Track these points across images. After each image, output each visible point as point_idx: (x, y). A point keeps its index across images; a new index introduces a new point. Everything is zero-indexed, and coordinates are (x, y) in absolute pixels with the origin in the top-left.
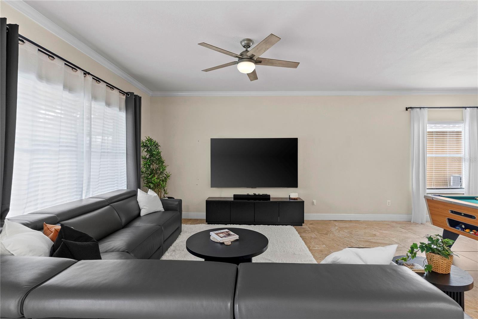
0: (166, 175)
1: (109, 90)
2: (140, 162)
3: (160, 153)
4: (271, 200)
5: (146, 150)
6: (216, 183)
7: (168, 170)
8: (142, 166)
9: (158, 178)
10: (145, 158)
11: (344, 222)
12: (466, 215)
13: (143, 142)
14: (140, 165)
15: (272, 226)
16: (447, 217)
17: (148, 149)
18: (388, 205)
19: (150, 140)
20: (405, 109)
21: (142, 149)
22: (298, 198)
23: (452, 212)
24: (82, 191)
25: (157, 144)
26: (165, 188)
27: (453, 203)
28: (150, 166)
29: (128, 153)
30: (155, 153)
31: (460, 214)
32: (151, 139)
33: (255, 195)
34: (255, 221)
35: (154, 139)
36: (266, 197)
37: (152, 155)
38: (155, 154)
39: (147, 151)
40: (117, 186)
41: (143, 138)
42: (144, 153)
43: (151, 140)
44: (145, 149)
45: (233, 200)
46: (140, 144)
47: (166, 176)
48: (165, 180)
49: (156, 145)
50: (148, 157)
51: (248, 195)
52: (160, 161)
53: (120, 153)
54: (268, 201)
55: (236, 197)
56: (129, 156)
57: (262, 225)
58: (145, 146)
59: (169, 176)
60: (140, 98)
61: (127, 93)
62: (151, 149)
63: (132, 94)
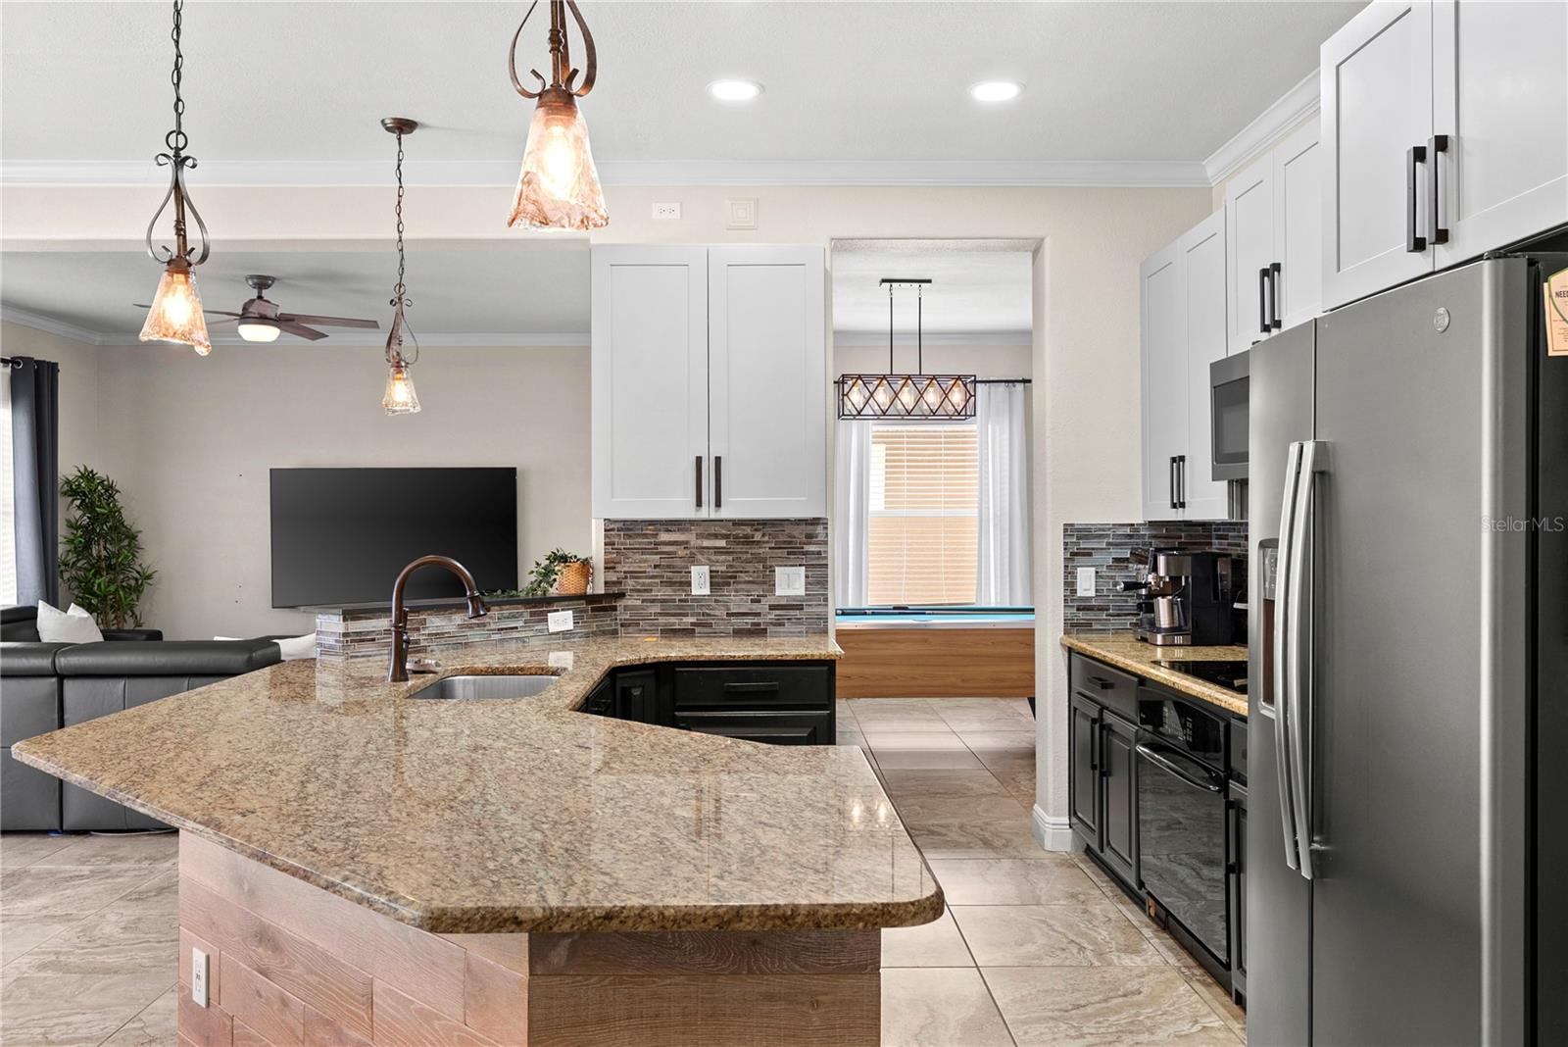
0: (138, 572)
2: (55, 537)
3: (119, 511)
5: (78, 502)
7: (150, 557)
8: (61, 549)
9: (110, 582)
10: (74, 527)
13: (68, 482)
14: (55, 544)
17: (83, 501)
19: (88, 476)
21: (63, 499)
25: (112, 486)
26: (137, 611)
28: (88, 548)
29: (20, 513)
30: (103, 510)
32: (92, 472)
35: (101, 471)
37: (95, 519)
38: (103, 514)
39: (81, 505)
41: (68, 466)
42: (68, 512)
43: (94, 475)
44: (77, 499)
46: (54, 483)
47: (138, 576)
48: (138, 590)
49: (110, 489)
50: (85, 520)
52: (126, 537)
58: (73, 491)
59: (149, 577)
60: (53, 368)
61: (14, 361)
62: (92, 503)
63: (27, 360)
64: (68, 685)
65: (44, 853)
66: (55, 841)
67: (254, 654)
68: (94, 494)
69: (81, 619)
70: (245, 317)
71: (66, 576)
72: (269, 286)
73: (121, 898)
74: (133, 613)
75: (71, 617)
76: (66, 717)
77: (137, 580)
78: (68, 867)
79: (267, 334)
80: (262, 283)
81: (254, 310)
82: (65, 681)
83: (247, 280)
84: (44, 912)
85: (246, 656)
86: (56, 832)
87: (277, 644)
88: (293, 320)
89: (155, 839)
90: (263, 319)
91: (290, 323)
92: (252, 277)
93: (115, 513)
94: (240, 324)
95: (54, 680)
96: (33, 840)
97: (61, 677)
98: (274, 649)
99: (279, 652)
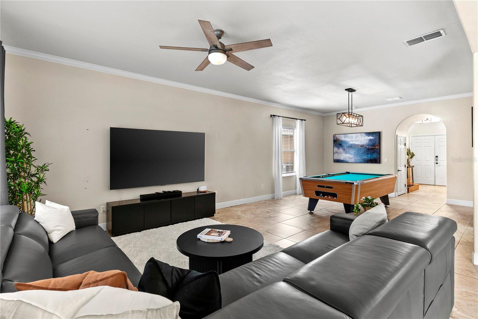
0: (37, 178)
4: (183, 196)
11: (238, 206)
12: (327, 187)
15: (190, 221)
16: (314, 190)
18: (262, 188)
20: (270, 116)
22: (206, 191)
23: (318, 186)
27: (319, 180)
31: (324, 187)
33: (165, 192)
34: (172, 221)
36: (178, 194)
45: (139, 202)
51: (158, 194)
54: (180, 198)
55: (144, 198)
57: (180, 223)
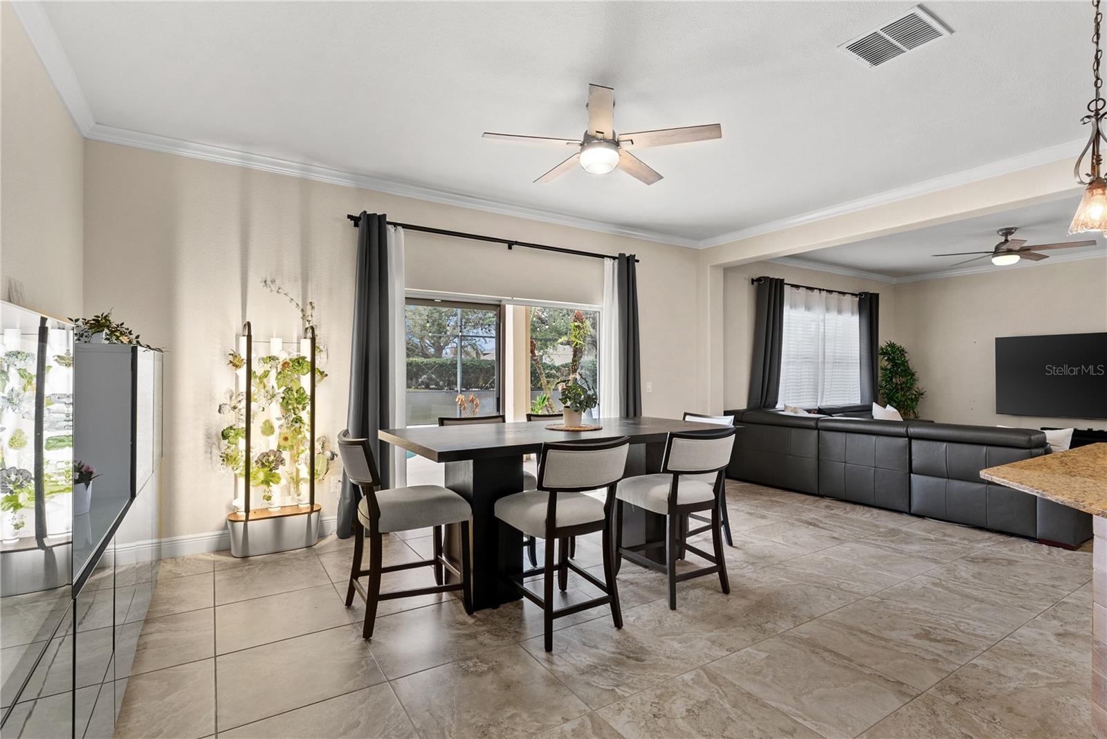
0: (916, 392)
1: (841, 296)
2: (877, 374)
3: (907, 362)
5: (886, 358)
6: (1003, 407)
7: (920, 385)
8: (880, 379)
9: (904, 395)
10: (885, 369)
13: (882, 349)
14: (877, 378)
17: (889, 357)
19: (892, 345)
21: (880, 357)
24: (817, 399)
25: (903, 350)
26: (916, 411)
28: (891, 380)
29: (862, 363)
30: (899, 362)
32: (893, 343)
35: (898, 343)
37: (895, 365)
39: (888, 360)
40: (848, 400)
41: (882, 343)
42: (883, 362)
43: (894, 345)
44: (885, 356)
46: (877, 350)
48: (916, 400)
49: (902, 352)
50: (889, 367)
52: (909, 374)
53: (852, 363)
56: (862, 366)
58: (885, 353)
59: (922, 394)
60: (877, 296)
61: (860, 294)
62: (894, 358)
63: (866, 294)
64: (914, 443)
65: (905, 523)
66: (906, 518)
67: (1032, 437)
68: (896, 356)
69: (894, 412)
70: (997, 252)
71: (881, 392)
72: (1013, 233)
73: (962, 558)
74: (914, 412)
75: (889, 411)
76: (913, 458)
77: (916, 395)
78: (920, 533)
79: (1013, 259)
80: (1008, 232)
81: (1005, 247)
82: (913, 440)
83: (998, 232)
84: (921, 554)
85: (1027, 438)
86: (906, 513)
87: (1044, 433)
88: (1029, 249)
89: (964, 529)
90: (1010, 252)
91: (1027, 252)
92: (1001, 230)
93: (905, 363)
94: (993, 257)
95: (907, 439)
96: (895, 514)
97: (911, 438)
98: (1042, 435)
99: (1045, 438)
